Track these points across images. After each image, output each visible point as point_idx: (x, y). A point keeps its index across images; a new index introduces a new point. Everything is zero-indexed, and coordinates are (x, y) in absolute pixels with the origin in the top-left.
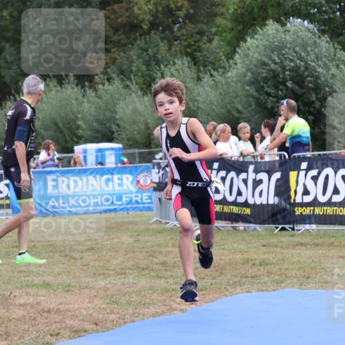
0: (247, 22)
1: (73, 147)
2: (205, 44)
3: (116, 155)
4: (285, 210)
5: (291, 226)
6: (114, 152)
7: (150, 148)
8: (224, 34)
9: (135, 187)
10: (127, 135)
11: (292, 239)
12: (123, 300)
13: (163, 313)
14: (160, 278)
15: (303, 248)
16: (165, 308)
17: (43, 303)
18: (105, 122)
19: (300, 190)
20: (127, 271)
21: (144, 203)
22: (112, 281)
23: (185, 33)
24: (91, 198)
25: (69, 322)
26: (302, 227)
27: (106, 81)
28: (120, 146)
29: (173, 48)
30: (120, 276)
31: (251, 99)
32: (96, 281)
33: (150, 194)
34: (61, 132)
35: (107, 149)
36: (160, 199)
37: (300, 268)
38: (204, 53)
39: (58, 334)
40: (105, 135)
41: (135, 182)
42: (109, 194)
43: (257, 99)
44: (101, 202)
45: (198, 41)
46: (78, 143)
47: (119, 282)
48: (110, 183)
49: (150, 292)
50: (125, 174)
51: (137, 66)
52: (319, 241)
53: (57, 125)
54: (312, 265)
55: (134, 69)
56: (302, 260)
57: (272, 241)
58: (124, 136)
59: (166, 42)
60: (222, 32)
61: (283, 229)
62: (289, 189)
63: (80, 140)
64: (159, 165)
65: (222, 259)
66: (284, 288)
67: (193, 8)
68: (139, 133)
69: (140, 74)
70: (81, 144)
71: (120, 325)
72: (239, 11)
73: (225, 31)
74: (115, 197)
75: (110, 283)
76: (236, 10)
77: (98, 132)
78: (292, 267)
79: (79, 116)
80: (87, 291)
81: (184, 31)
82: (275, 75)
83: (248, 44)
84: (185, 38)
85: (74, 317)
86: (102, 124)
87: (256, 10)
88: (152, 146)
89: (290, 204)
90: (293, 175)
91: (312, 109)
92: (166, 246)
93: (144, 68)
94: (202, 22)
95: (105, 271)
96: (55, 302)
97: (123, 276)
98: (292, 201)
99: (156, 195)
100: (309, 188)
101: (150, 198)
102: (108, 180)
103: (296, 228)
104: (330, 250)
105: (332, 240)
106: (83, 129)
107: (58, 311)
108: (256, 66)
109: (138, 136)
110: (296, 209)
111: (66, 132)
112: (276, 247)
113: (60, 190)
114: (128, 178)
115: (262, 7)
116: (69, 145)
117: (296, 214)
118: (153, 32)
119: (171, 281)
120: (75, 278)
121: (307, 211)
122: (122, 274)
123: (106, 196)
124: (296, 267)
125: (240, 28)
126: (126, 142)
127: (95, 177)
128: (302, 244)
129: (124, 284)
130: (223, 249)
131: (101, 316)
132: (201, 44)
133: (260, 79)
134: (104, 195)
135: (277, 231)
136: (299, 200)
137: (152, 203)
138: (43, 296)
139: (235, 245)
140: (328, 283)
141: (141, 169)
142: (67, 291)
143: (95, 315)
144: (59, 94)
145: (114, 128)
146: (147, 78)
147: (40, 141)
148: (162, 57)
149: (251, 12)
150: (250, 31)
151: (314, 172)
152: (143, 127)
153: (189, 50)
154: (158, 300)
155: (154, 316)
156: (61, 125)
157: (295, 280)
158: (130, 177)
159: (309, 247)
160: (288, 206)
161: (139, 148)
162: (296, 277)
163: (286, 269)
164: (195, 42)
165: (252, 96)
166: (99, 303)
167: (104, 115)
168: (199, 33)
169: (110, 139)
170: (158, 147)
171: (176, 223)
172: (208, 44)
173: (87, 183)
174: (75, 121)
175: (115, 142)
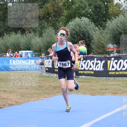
0: (70, 18)
3: (31, 54)
6: (30, 53)
8: (63, 21)
9: (35, 64)
17: (3, 96)
19: (81, 66)
21: (37, 68)
24: (22, 66)
27: (29, 33)
28: (32, 52)
29: (49, 24)
34: (15, 47)
35: (28, 52)
36: (41, 67)
38: (57, 26)
39: (5, 105)
40: (28, 48)
42: (27, 65)
44: (25, 68)
46: (20, 50)
48: (28, 62)
51: (38, 29)
53: (14, 45)
54: (81, 88)
55: (37, 30)
59: (47, 22)
60: (62, 20)
64: (41, 58)
65: (56, 85)
66: (72, 94)
67: (55, 13)
68: (37, 48)
69: (39, 31)
72: (68, 15)
73: (63, 20)
74: (29, 66)
76: (67, 14)
77: (26, 47)
81: (52, 20)
82: (77, 33)
83: (70, 24)
84: (52, 22)
86: (27, 45)
87: (72, 14)
88: (41, 52)
90: (79, 62)
92: (42, 81)
93: (40, 29)
94: (57, 17)
98: (78, 69)
99: (40, 66)
100: (83, 66)
101: (39, 67)
102: (27, 61)
106: (22, 47)
107: (6, 99)
110: (79, 71)
111: (17, 47)
113: (13, 64)
114: (33, 61)
117: (79, 73)
118: (43, 19)
121: (82, 72)
125: (67, 19)
126: (34, 50)
127: (23, 60)
130: (57, 82)
131: (18, 100)
132: (56, 23)
133: (72, 34)
136: (80, 69)
141: (37, 59)
142: (10, 93)
145: (31, 46)
146: (41, 32)
149: (71, 15)
150: (70, 20)
152: (39, 46)
153: (53, 25)
154: (35, 96)
156: (15, 45)
158: (34, 61)
161: (38, 53)
164: (55, 23)
165: (70, 39)
166: (19, 97)
167: (28, 42)
168: (56, 20)
169: (29, 49)
170: (43, 52)
171: (46, 74)
172: (58, 24)
173: (21, 62)
174: (20, 44)
175: (31, 51)
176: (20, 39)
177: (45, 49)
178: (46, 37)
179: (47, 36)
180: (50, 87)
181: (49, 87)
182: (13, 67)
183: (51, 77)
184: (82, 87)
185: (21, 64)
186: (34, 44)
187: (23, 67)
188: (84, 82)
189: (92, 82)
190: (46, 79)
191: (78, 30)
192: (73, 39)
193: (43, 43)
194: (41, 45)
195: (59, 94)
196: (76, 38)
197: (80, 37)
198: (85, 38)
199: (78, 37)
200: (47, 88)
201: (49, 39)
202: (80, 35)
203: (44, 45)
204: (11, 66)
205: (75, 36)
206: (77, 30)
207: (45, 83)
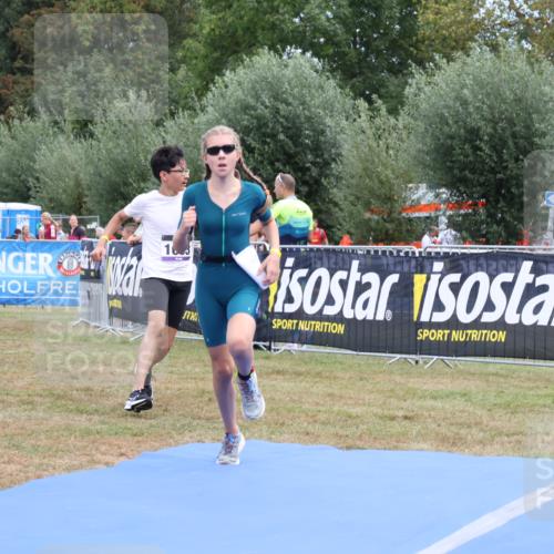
0: (230, 47)
3: (31, 220)
4: (259, 320)
5: (267, 344)
6: (28, 216)
7: (80, 214)
8: (194, 61)
9: (54, 272)
10: (48, 194)
11: (266, 363)
12: (27, 444)
13: (81, 467)
14: (82, 412)
15: (280, 377)
16: (85, 459)
18: (19, 173)
19: (282, 295)
20: (36, 399)
21: (67, 295)
22: (14, 413)
27: (26, 115)
28: (37, 208)
30: (25, 407)
33: (75, 282)
35: (20, 212)
36: (89, 293)
37: (272, 409)
40: (17, 191)
41: (56, 265)
42: (17, 279)
44: (7, 290)
47: (24, 415)
48: (21, 264)
49: (65, 434)
50: (42, 252)
52: (303, 369)
56: (277, 398)
58: (44, 194)
60: (191, 59)
61: (256, 347)
62: (267, 292)
64: (91, 246)
65: (167, 388)
68: (65, 191)
72: (217, 33)
73: (196, 58)
74: (25, 283)
75: (11, 416)
76: (213, 30)
77: (7, 186)
83: (226, 79)
86: (14, 175)
87: (240, 32)
88: (83, 211)
89: (267, 313)
91: (307, 178)
95: (5, 397)
97: (30, 407)
99: (84, 286)
101: (75, 288)
102: (17, 259)
103: (273, 347)
104: (316, 383)
105: (320, 368)
108: (234, 110)
109: (64, 197)
110: (274, 320)
114: (46, 259)
115: (248, 28)
117: (274, 327)
119: (96, 418)
121: (288, 325)
122: (28, 403)
123: (13, 282)
125: (216, 55)
126: (47, 202)
128: (278, 372)
129: (29, 419)
136: (278, 308)
137: (77, 295)
139: (189, 368)
140: (308, 434)
141: (65, 247)
145: (31, 182)
149: (233, 35)
150: (231, 59)
151: (303, 273)
152: (72, 183)
155: (69, 469)
157: (265, 427)
158: (50, 258)
159: (287, 377)
160: (265, 316)
167: (19, 162)
169: (24, 197)
170: (90, 212)
171: (109, 328)
172: (171, 74)
175: (32, 203)
177: (101, 196)
178: (109, 139)
179: (114, 132)
183: (137, 342)
184: (294, 401)
186: (49, 170)
189: (335, 378)
191: (268, 112)
193: (91, 169)
194: (85, 178)
196: (254, 148)
197: (275, 144)
198: (299, 149)
199: (264, 142)
201: (126, 151)
202: (274, 136)
203: (100, 175)
205: (251, 141)
206: (259, 111)
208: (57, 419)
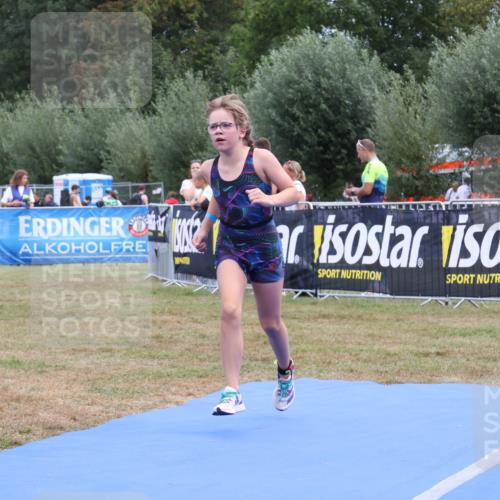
0: (273, 30)
1: (52, 177)
2: (217, 55)
4: (306, 271)
5: (314, 291)
7: (147, 181)
8: (241, 44)
9: (126, 233)
10: (118, 164)
11: (313, 308)
12: (108, 387)
13: (155, 406)
14: (153, 357)
15: (326, 320)
16: (157, 399)
17: (12, 387)
18: (92, 147)
19: (326, 248)
20: (114, 347)
21: (137, 253)
22: (95, 361)
23: (194, 41)
24: (73, 244)
25: (43, 415)
26: (326, 294)
28: (110, 177)
29: (179, 59)
30: (104, 354)
31: (272, 126)
32: (77, 359)
33: (144, 242)
34: (38, 158)
35: (94, 181)
36: (156, 251)
37: (320, 350)
38: (217, 66)
39: (29, 431)
40: (91, 163)
41: (127, 227)
43: (279, 126)
44: (85, 250)
45: (211, 52)
46: (58, 172)
47: (104, 362)
48: (96, 228)
49: (140, 377)
50: (115, 216)
52: (345, 312)
53: (32, 149)
54: (336, 346)
56: (323, 339)
57: (289, 310)
58: (115, 165)
59: (169, 50)
60: (238, 41)
61: (304, 294)
62: (312, 245)
63: (61, 168)
64: (156, 211)
67: (207, 10)
68: (133, 161)
70: (62, 174)
71: (102, 422)
72: (261, 17)
73: (243, 40)
74: (101, 245)
75: (92, 363)
76: (258, 15)
77: (82, 159)
78: (310, 347)
79: (60, 138)
80: (64, 373)
81: (194, 38)
82: (304, 97)
83: (272, 57)
84: (194, 47)
85: (48, 408)
86: (88, 149)
87: (281, 16)
88: (149, 179)
89: (313, 264)
90: (318, 229)
92: (162, 313)
94: (217, 28)
95: (87, 346)
96: (26, 387)
97: (109, 354)
98: (315, 261)
99: (151, 246)
100: (336, 247)
101: (144, 247)
102: (93, 224)
103: (319, 294)
104: (357, 325)
106: (64, 155)
107: (29, 400)
108: (279, 85)
109: (132, 166)
110: (319, 270)
111: (44, 157)
112: (295, 318)
113: (35, 234)
114: (118, 222)
115: (288, 12)
116: (47, 174)
117: (320, 276)
119: (166, 362)
120: (50, 353)
121: (332, 274)
122: (107, 351)
123: (90, 243)
124: (316, 349)
125: (261, 37)
126: (117, 171)
127: (78, 219)
128: (324, 316)
129: (109, 365)
131: (80, 408)
132: (213, 55)
133: (283, 101)
134: (88, 241)
135: (295, 296)
136: (323, 260)
137: (146, 253)
138: (12, 378)
140: (352, 371)
141: (135, 211)
142: (41, 372)
143: (74, 405)
144: (37, 111)
145: (103, 155)
147: (12, 168)
148: (165, 69)
149: (275, 19)
150: (274, 40)
151: (343, 228)
152: (139, 155)
153: (198, 62)
155: (144, 409)
156: (38, 149)
158: (121, 221)
159: (333, 320)
160: (311, 267)
161: (132, 181)
162: (314, 363)
163: (304, 351)
164: (207, 52)
165: (273, 121)
167: (91, 138)
168: (211, 41)
169: (97, 168)
170: (156, 180)
171: (175, 281)
172: (221, 55)
173: (69, 225)
174: (55, 145)
175: (104, 173)
176: (56, 120)
177: (164, 165)
178: (170, 115)
179: (174, 108)
180: (202, 345)
181: (200, 341)
182: (35, 245)
183: (200, 293)
184: (339, 342)
185: (65, 233)
186: (118, 144)
187: (78, 248)
188: (343, 317)
189: (375, 320)
190: (179, 301)
191: (310, 86)
192: (286, 125)
193: (154, 142)
194: (149, 150)
195: (245, 378)
196: (298, 118)
197: (317, 114)
198: (339, 117)
199: (308, 113)
200: (189, 350)
201: (186, 125)
202: (316, 106)
203: (163, 147)
204: (26, 245)
205: (296, 111)
206: (302, 85)
207: (179, 322)
208: (133, 364)
